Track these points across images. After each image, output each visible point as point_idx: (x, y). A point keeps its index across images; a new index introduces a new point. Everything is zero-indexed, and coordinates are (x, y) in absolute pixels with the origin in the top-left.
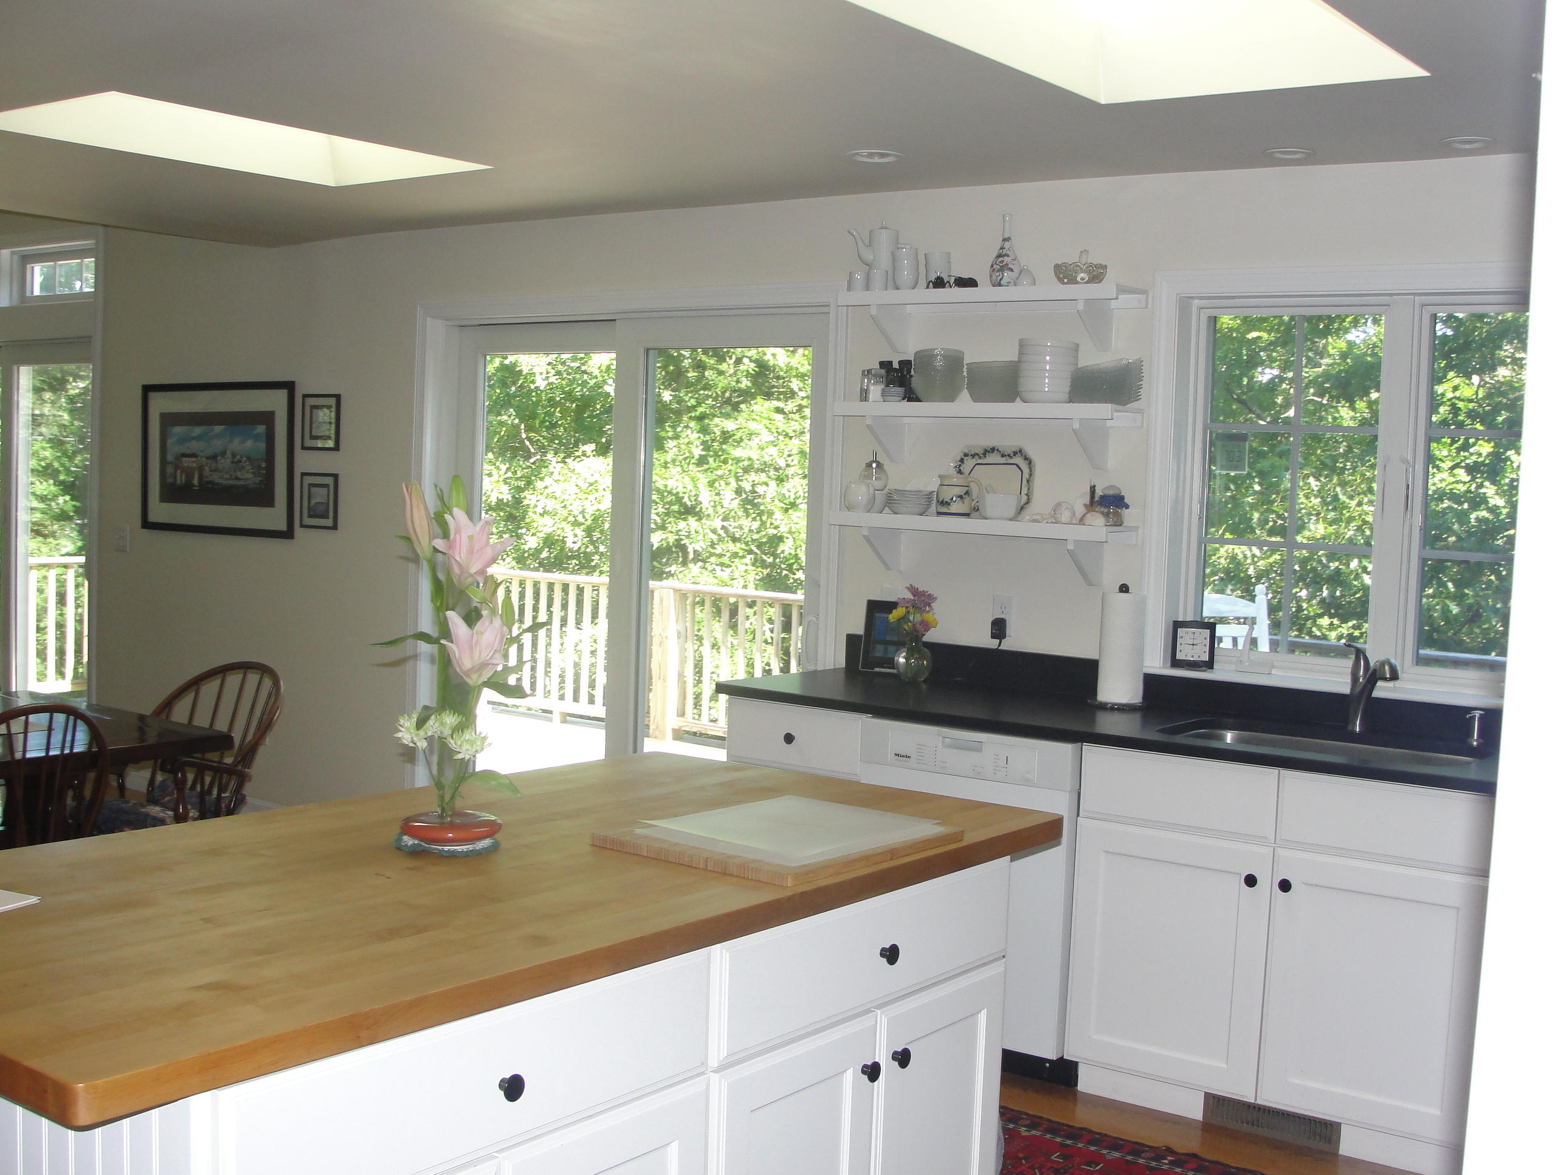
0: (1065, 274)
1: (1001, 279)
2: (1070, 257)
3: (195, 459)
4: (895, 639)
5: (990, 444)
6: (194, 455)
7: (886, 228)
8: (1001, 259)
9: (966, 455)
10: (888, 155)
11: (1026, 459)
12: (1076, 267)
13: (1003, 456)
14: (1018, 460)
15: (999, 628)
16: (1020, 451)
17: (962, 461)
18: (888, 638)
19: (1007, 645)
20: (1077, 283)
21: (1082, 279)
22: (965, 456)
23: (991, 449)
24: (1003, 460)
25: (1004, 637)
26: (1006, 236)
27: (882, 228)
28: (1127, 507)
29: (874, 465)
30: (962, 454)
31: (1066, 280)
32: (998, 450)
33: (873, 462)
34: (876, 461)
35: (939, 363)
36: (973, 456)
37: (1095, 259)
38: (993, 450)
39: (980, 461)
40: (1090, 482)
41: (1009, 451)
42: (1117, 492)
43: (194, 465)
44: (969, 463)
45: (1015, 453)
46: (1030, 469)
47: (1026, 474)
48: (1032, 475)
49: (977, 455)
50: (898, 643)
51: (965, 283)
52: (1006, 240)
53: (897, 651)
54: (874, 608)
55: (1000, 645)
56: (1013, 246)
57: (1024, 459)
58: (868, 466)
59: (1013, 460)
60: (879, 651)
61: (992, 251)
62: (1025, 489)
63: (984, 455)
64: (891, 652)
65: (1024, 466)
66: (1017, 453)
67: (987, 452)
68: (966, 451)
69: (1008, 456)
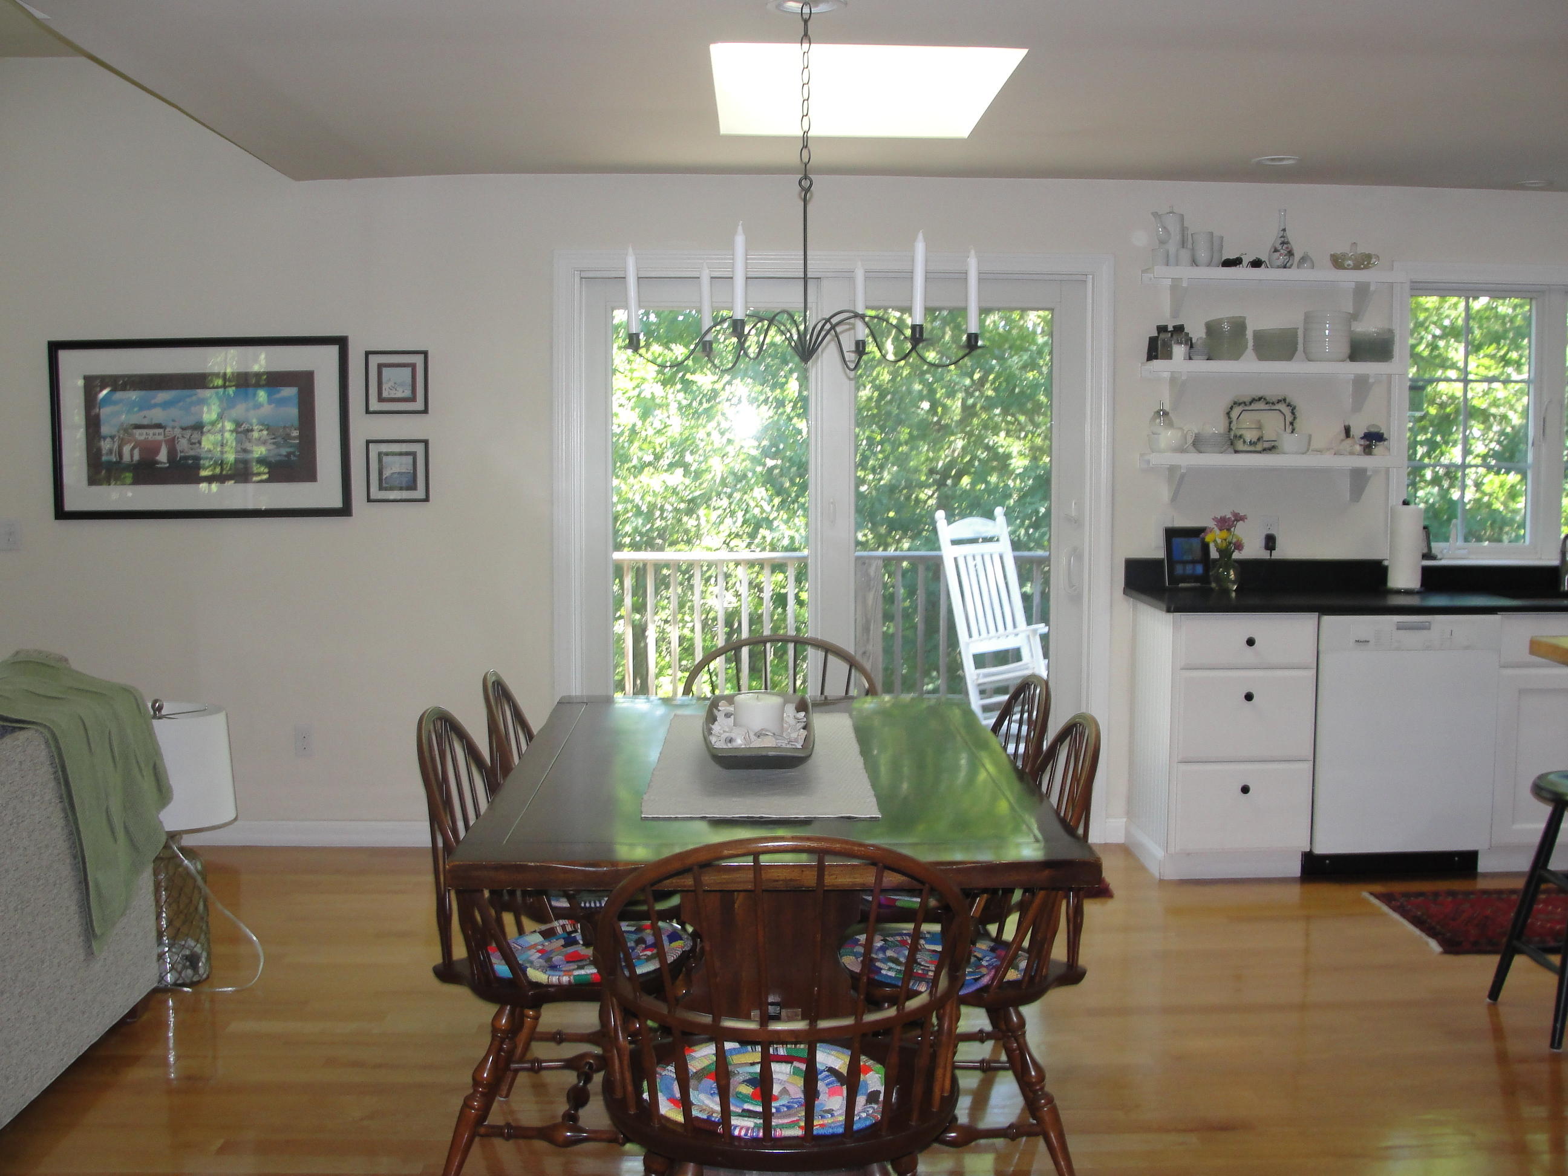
0: (1338, 262)
1: (1287, 263)
2: (1341, 247)
3: (161, 431)
4: (1190, 558)
5: (1260, 394)
6: (159, 426)
7: (1174, 212)
8: (1285, 246)
9: (1235, 403)
10: (1287, 159)
11: (1289, 405)
12: (1344, 256)
13: (1267, 403)
14: (1282, 407)
15: (1270, 542)
16: (1285, 400)
17: (1231, 408)
18: (1185, 558)
19: (1277, 555)
20: (1345, 269)
21: (1349, 265)
23: (1259, 398)
24: (1267, 407)
25: (1273, 551)
26: (1283, 228)
27: (1172, 212)
28: (1386, 440)
29: (1163, 413)
30: (1233, 402)
31: (1341, 267)
32: (1265, 399)
33: (1161, 410)
34: (1164, 410)
35: (1226, 327)
36: (1240, 404)
37: (1362, 249)
39: (1247, 408)
40: (1344, 422)
41: (1275, 400)
42: (1377, 430)
43: (161, 438)
44: (1237, 410)
45: (1279, 401)
46: (1293, 413)
47: (1289, 418)
48: (1295, 418)
49: (1245, 403)
50: (1193, 562)
51: (1256, 264)
52: (1284, 230)
53: (1194, 569)
54: (1172, 534)
55: (1271, 555)
56: (1290, 236)
57: (1288, 406)
58: (1158, 412)
59: (1277, 407)
60: (1179, 570)
61: (1271, 237)
62: (1289, 429)
63: (1250, 403)
64: (1189, 570)
65: (1287, 411)
66: (1281, 401)
67: (1253, 401)
68: (1236, 400)
69: (1273, 403)
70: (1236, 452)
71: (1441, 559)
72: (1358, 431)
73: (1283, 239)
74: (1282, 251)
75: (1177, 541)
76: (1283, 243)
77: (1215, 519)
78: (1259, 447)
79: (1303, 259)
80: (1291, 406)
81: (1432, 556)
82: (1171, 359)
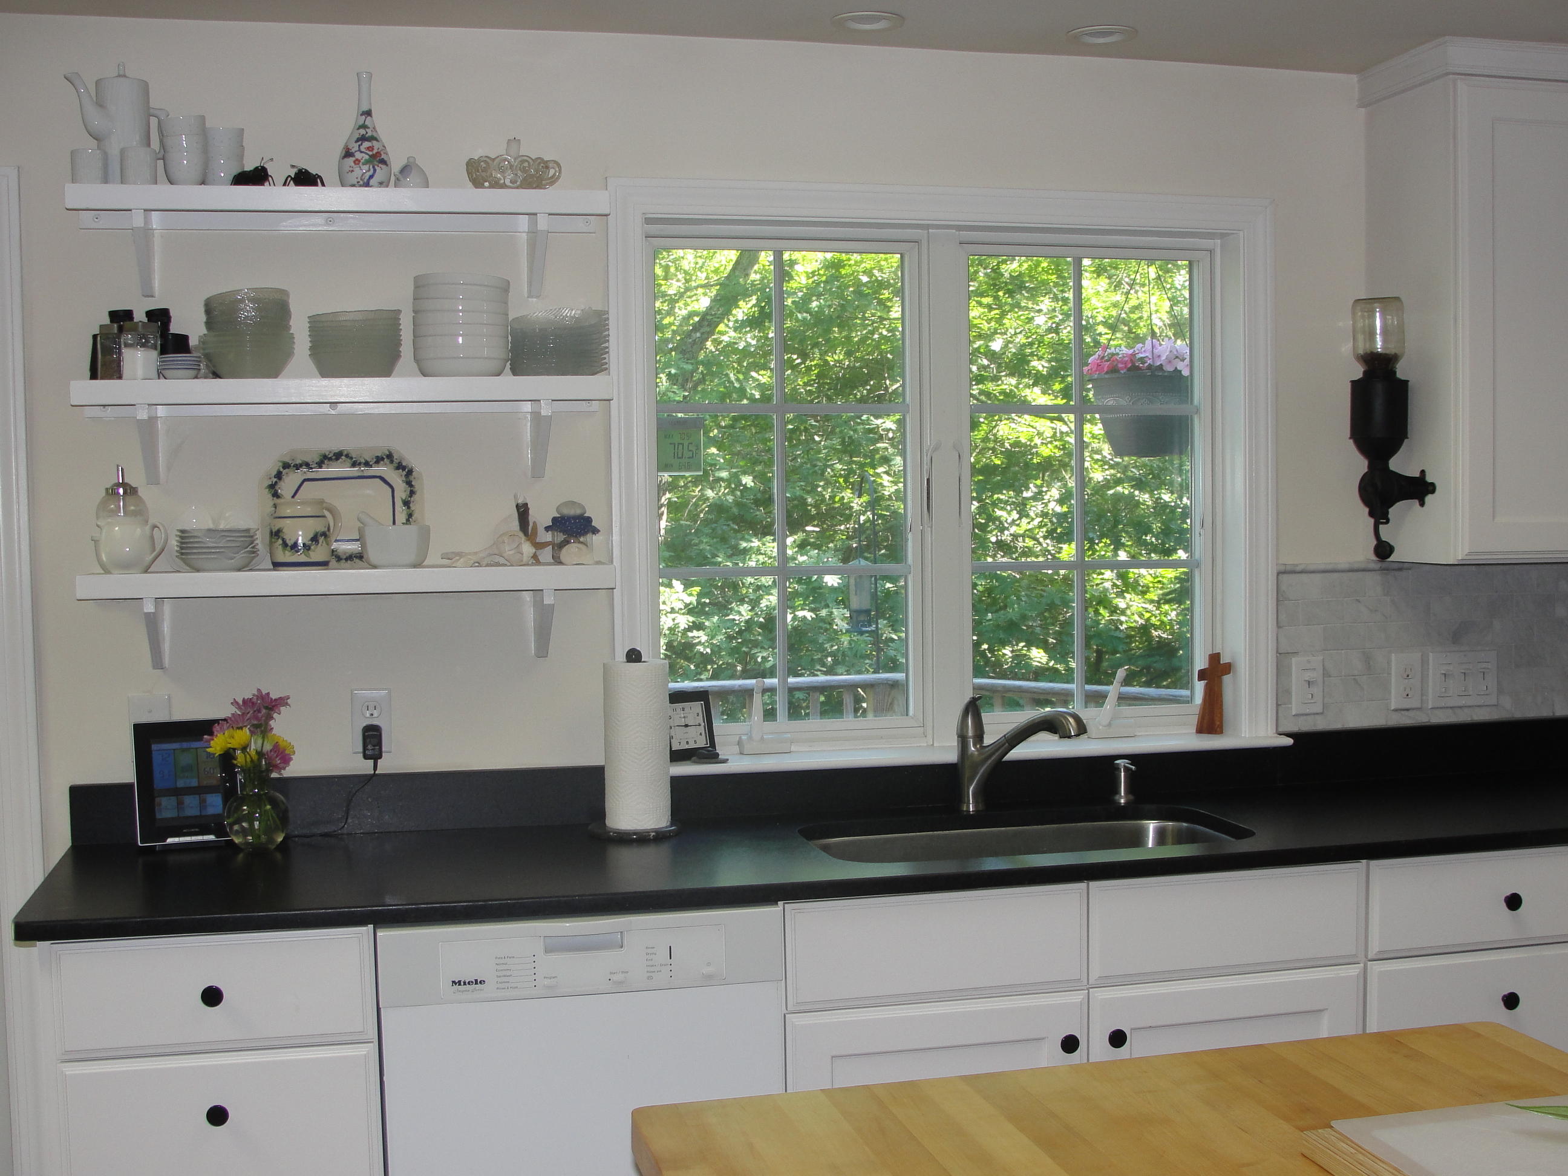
0: (481, 174)
1: (371, 177)
4: (194, 783)
5: (336, 448)
7: (125, 76)
8: (366, 144)
9: (286, 466)
11: (400, 467)
12: (502, 165)
13: (354, 465)
14: (385, 470)
15: (372, 741)
16: (390, 456)
17: (279, 476)
18: (181, 784)
19: (388, 765)
20: (506, 187)
21: (513, 181)
22: (284, 468)
23: (335, 454)
24: (355, 471)
25: (380, 757)
26: (365, 108)
27: (119, 76)
28: (595, 531)
29: (121, 491)
30: (281, 464)
31: (487, 184)
32: (347, 456)
33: (119, 485)
34: (124, 485)
35: (248, 311)
36: (298, 467)
38: (338, 455)
39: (310, 475)
40: (515, 497)
41: (368, 457)
42: (578, 512)
44: (292, 480)
45: (379, 460)
46: (409, 483)
47: (401, 492)
48: (412, 493)
49: (307, 464)
50: (200, 790)
51: (304, 178)
52: (368, 113)
53: (203, 804)
54: (147, 736)
55: (375, 767)
56: (381, 124)
57: (398, 468)
58: (112, 492)
59: (375, 470)
60: (166, 809)
61: (344, 131)
62: (401, 517)
63: (320, 465)
64: (191, 806)
65: (397, 479)
66: (383, 459)
67: (325, 459)
68: (287, 460)
69: (367, 464)
70: (277, 565)
71: (725, 761)
72: (542, 515)
73: (362, 131)
74: (358, 155)
75: (158, 748)
76: (363, 139)
77: (235, 703)
78: (319, 553)
79: (405, 170)
80: (404, 468)
81: (709, 754)
82: (120, 377)
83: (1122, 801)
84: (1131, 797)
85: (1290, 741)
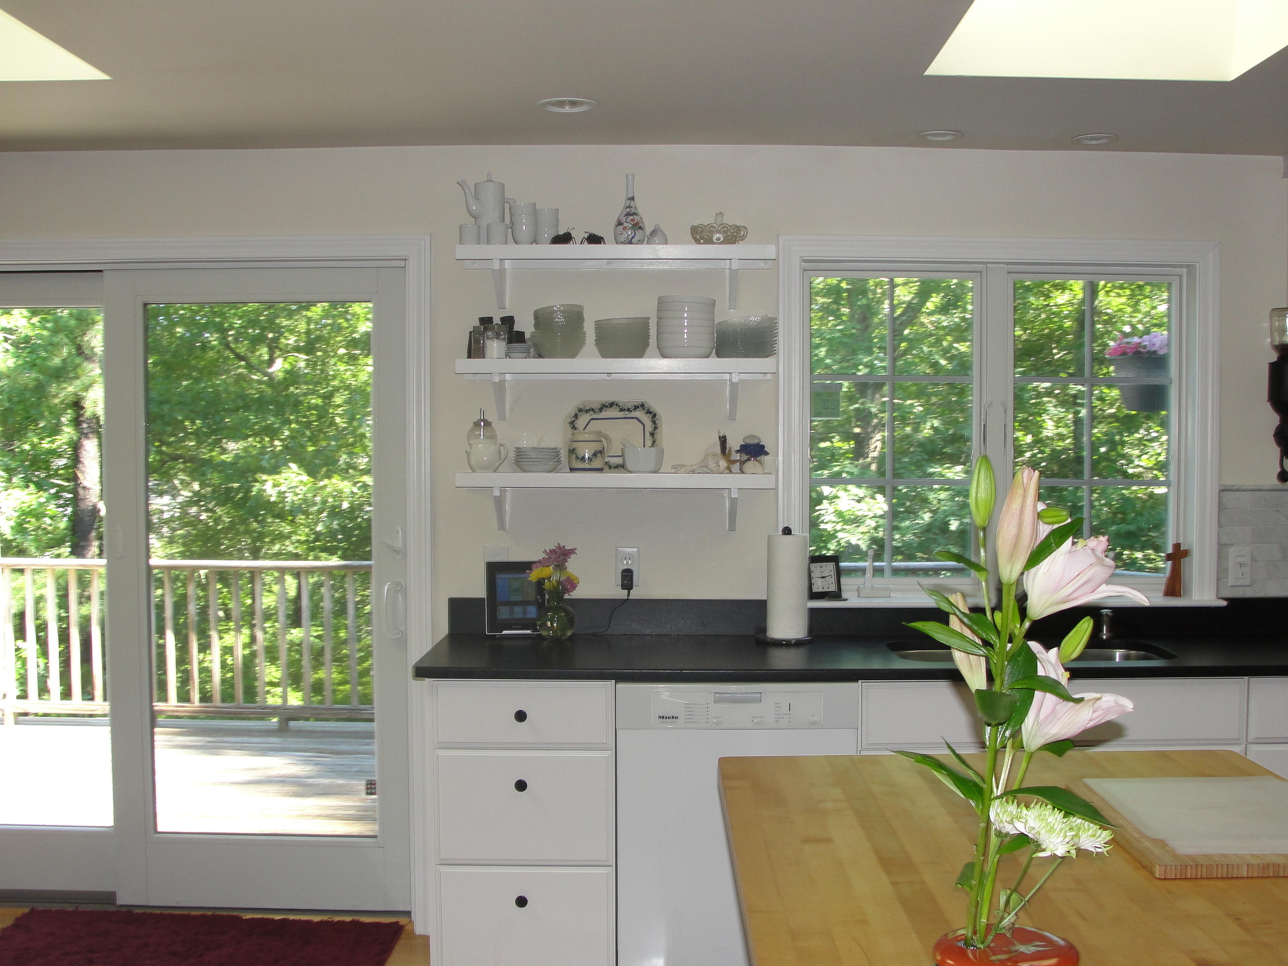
0: (700, 235)
1: (633, 237)
2: (705, 219)
4: (520, 599)
5: (610, 399)
7: (491, 181)
8: (631, 218)
9: (581, 410)
10: (582, 103)
11: (649, 412)
12: (711, 230)
13: (621, 410)
14: (639, 414)
15: (627, 579)
16: (643, 405)
17: (576, 416)
18: (513, 598)
19: (636, 594)
20: (713, 243)
21: (718, 239)
22: (579, 412)
23: (610, 404)
24: (621, 414)
25: (632, 589)
26: (630, 196)
27: (488, 181)
28: (767, 454)
29: (482, 423)
30: (577, 409)
31: (702, 241)
32: (617, 405)
33: (481, 420)
34: (484, 420)
35: (560, 319)
36: (587, 411)
37: (730, 220)
38: (612, 405)
39: (595, 416)
40: (719, 432)
41: (630, 405)
42: (756, 441)
44: (584, 419)
45: (636, 408)
46: (654, 422)
47: (649, 427)
48: (656, 428)
49: (593, 410)
50: (524, 603)
51: (594, 239)
52: (632, 199)
53: (525, 612)
54: (494, 569)
55: (629, 595)
56: (640, 205)
57: (647, 413)
58: (477, 424)
59: (634, 414)
60: (504, 613)
61: (617, 209)
62: (649, 442)
63: (601, 410)
64: (518, 612)
65: (646, 419)
66: (638, 407)
67: (604, 407)
68: (581, 407)
69: (629, 410)
70: (572, 470)
71: (846, 600)
72: (734, 443)
73: (628, 210)
74: (625, 225)
75: (501, 577)
76: (628, 214)
77: (545, 552)
78: (597, 463)
79: (654, 233)
80: (651, 413)
81: (836, 595)
82: (484, 357)
83: (1104, 637)
84: (1110, 634)
85: (1224, 603)
